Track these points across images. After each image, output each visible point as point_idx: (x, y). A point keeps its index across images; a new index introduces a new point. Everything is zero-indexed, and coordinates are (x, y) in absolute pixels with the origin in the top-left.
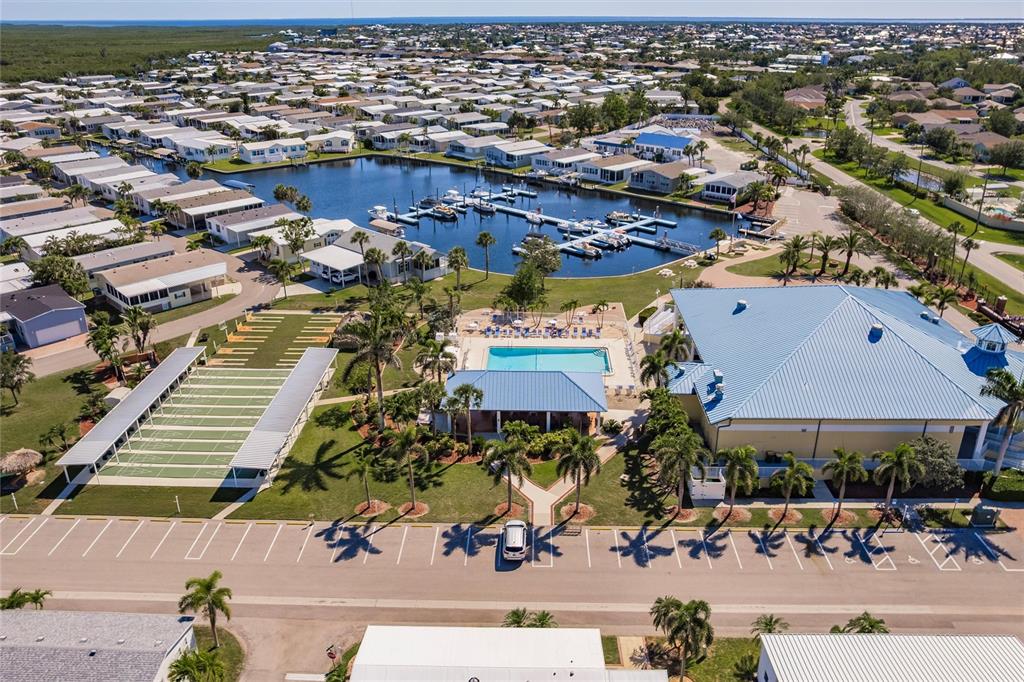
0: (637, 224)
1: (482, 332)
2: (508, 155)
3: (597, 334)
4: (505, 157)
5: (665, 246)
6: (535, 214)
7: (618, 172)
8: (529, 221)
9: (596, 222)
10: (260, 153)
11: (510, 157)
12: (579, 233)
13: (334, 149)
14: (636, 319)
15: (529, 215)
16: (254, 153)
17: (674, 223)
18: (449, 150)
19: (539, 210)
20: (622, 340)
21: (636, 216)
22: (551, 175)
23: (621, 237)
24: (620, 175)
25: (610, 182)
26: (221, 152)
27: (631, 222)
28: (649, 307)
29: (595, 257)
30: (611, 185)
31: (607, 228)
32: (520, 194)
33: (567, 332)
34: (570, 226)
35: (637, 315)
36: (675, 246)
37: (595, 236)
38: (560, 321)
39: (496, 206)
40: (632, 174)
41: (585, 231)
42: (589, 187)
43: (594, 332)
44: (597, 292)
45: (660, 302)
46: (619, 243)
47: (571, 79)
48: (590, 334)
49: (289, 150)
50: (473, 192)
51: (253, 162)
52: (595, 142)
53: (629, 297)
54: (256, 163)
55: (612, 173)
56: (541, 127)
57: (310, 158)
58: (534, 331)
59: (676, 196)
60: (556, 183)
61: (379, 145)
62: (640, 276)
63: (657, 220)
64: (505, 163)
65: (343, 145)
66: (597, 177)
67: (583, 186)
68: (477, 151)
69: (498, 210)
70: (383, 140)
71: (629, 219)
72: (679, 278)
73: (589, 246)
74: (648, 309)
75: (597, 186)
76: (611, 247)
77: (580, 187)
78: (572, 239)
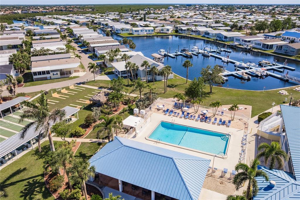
0: (274, 67)
1: (164, 111)
2: (225, 36)
3: (228, 124)
4: (224, 37)
5: (286, 78)
6: (226, 58)
7: (270, 45)
8: (223, 61)
9: (253, 64)
10: (138, 31)
11: (226, 37)
12: (244, 68)
13: (164, 32)
14: (256, 118)
15: (223, 58)
16: (136, 31)
17: (293, 68)
18: (204, 34)
19: (228, 57)
20: (243, 131)
21: (274, 63)
22: (240, 45)
23: (263, 72)
24: (271, 47)
25: (266, 49)
26: (126, 30)
27: (271, 66)
28: (266, 112)
29: (247, 79)
30: (266, 50)
31: (258, 67)
32: (224, 51)
33: (210, 120)
34: (240, 65)
35: (258, 116)
36: (292, 79)
37: (250, 70)
38: (209, 112)
39: (210, 54)
40: (277, 46)
41: (246, 68)
42: (256, 50)
43: (227, 122)
44: (240, 98)
45: (275, 109)
46: (261, 74)
47: (262, 17)
48: (224, 123)
49: (148, 31)
50: (205, 48)
51: (134, 34)
52: (264, 35)
53: (257, 103)
54: (136, 34)
55: (268, 45)
56: (244, 30)
57: (154, 34)
58: (192, 116)
59: (298, 57)
60: (242, 48)
61: (180, 32)
62: (267, 93)
63: (285, 66)
64: (224, 39)
65: (167, 31)
66: (261, 47)
67: (253, 50)
68: (214, 35)
69: (211, 56)
70: (182, 30)
71: (270, 64)
72: (290, 97)
73: (245, 74)
74: (266, 113)
75: (259, 51)
76: (257, 76)
77: (252, 50)
78: (238, 70)
